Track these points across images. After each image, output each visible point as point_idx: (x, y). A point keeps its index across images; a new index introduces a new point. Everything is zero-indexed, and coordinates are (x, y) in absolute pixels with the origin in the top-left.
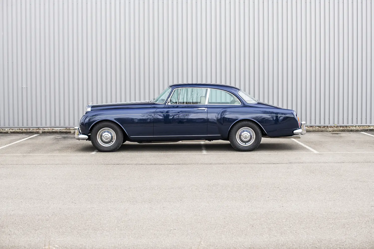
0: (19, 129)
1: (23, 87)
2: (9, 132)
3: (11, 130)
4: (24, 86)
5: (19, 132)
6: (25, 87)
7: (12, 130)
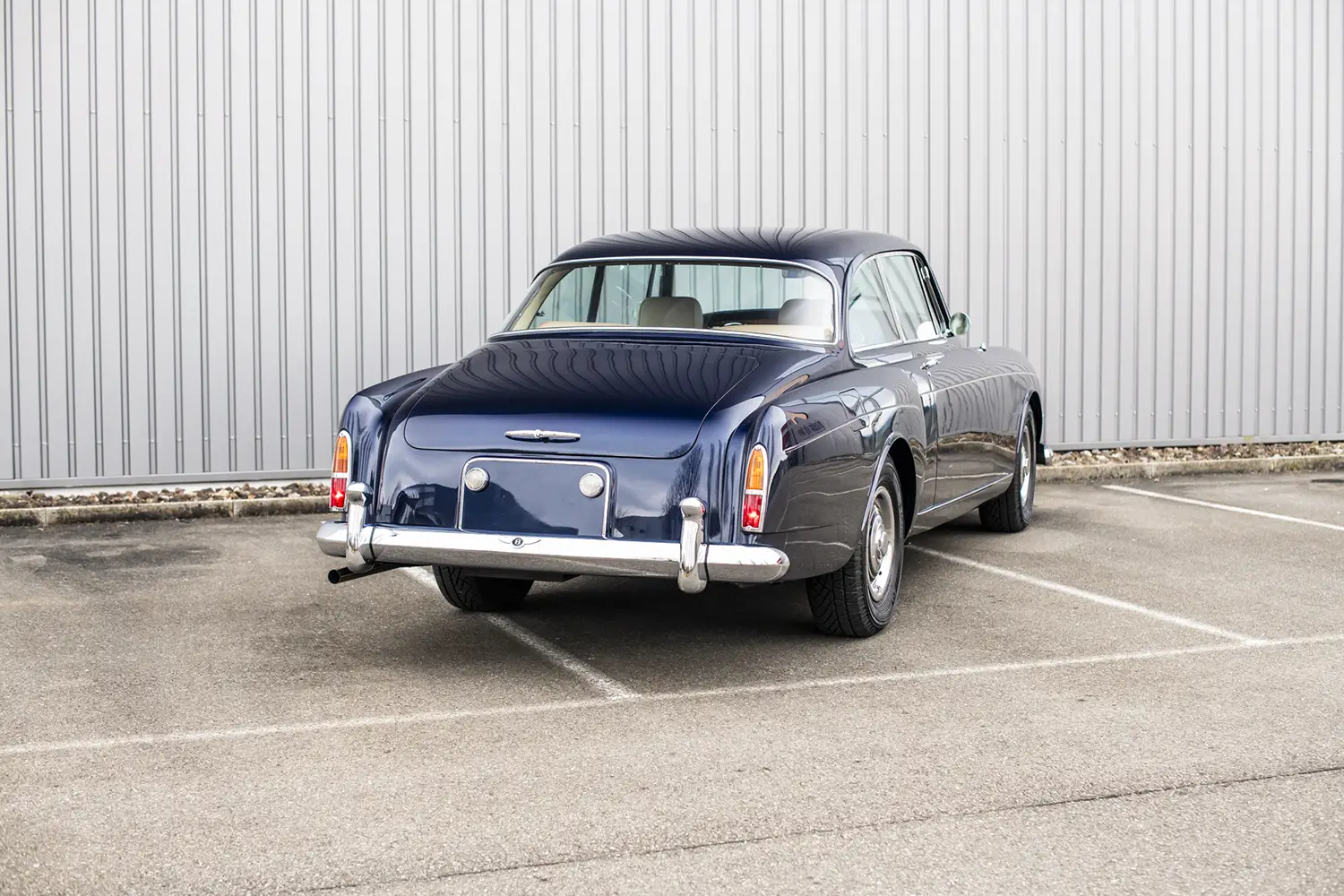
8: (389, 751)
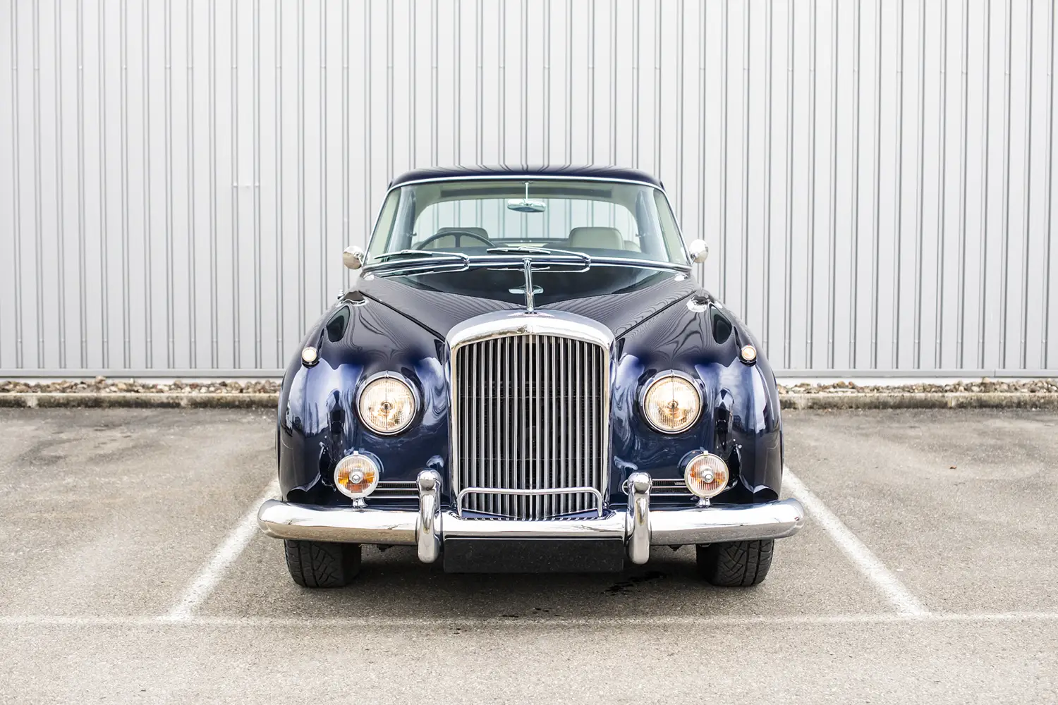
0: (219, 381)
1: (240, 184)
2: (183, 403)
3: (188, 389)
4: (246, 180)
5: (234, 401)
6: (250, 184)
7: (193, 386)
8: (672, 654)
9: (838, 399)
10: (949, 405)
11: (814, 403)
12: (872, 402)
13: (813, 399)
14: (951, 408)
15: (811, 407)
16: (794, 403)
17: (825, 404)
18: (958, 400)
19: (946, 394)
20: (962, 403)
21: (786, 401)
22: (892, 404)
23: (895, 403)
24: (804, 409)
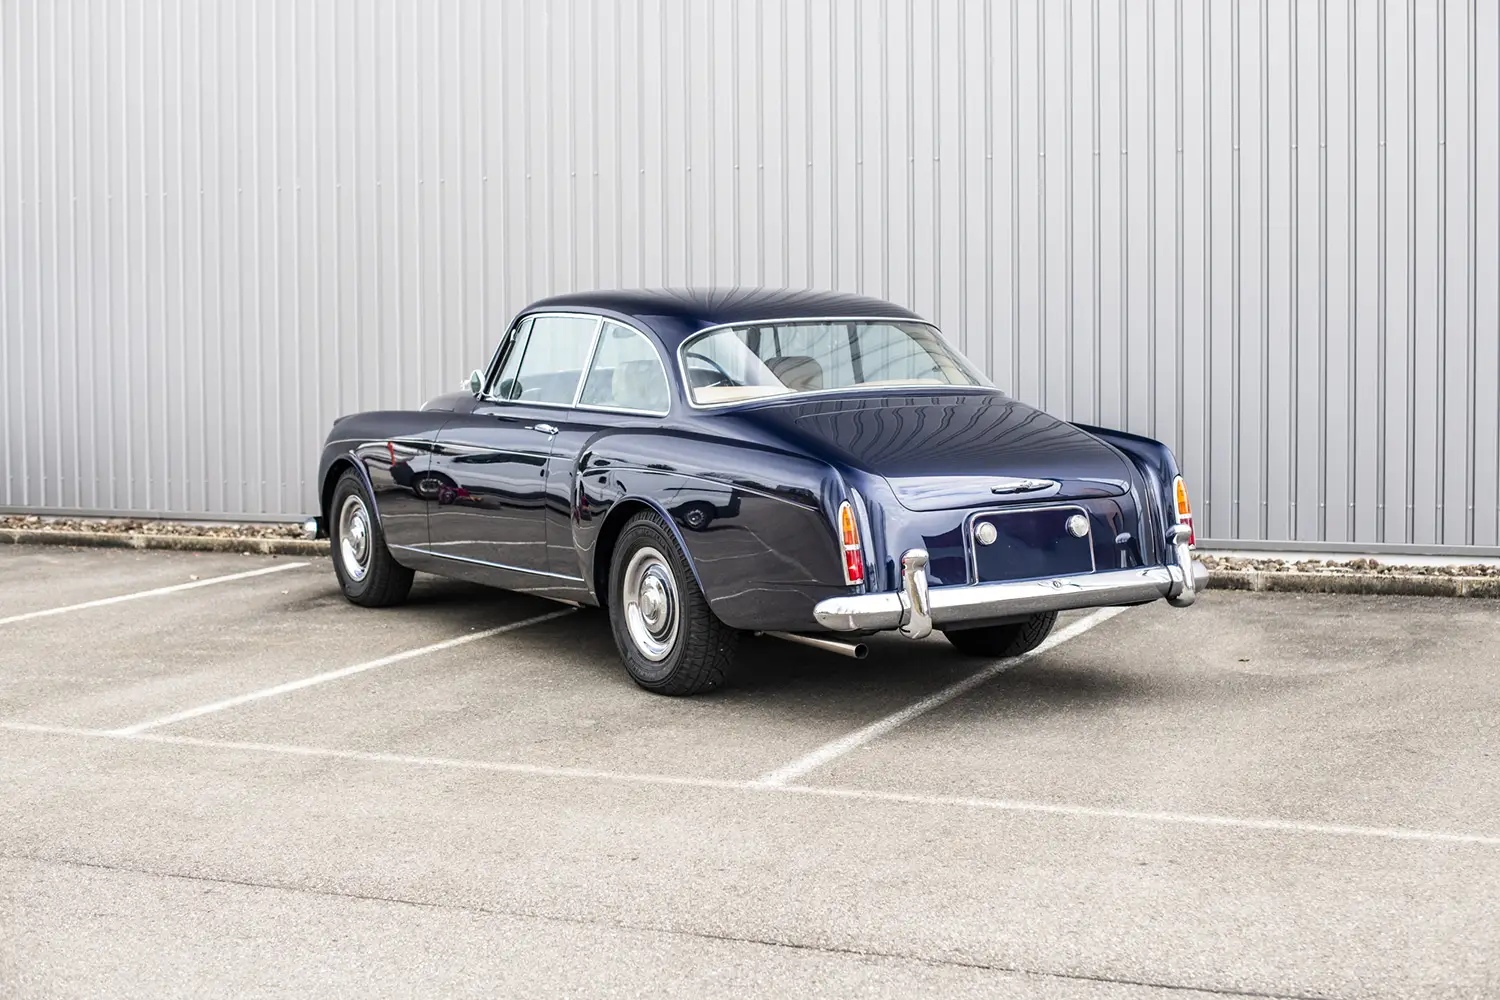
9: (1306, 579)
10: (1459, 592)
11: (1274, 584)
12: (1351, 585)
13: (1273, 578)
14: (1461, 596)
15: (1270, 589)
16: (1249, 583)
17: (1289, 585)
18: (1471, 587)
19: (1454, 578)
20: (1477, 590)
21: (1238, 580)
22: (1379, 588)
23: (1383, 586)
24: (1261, 590)
